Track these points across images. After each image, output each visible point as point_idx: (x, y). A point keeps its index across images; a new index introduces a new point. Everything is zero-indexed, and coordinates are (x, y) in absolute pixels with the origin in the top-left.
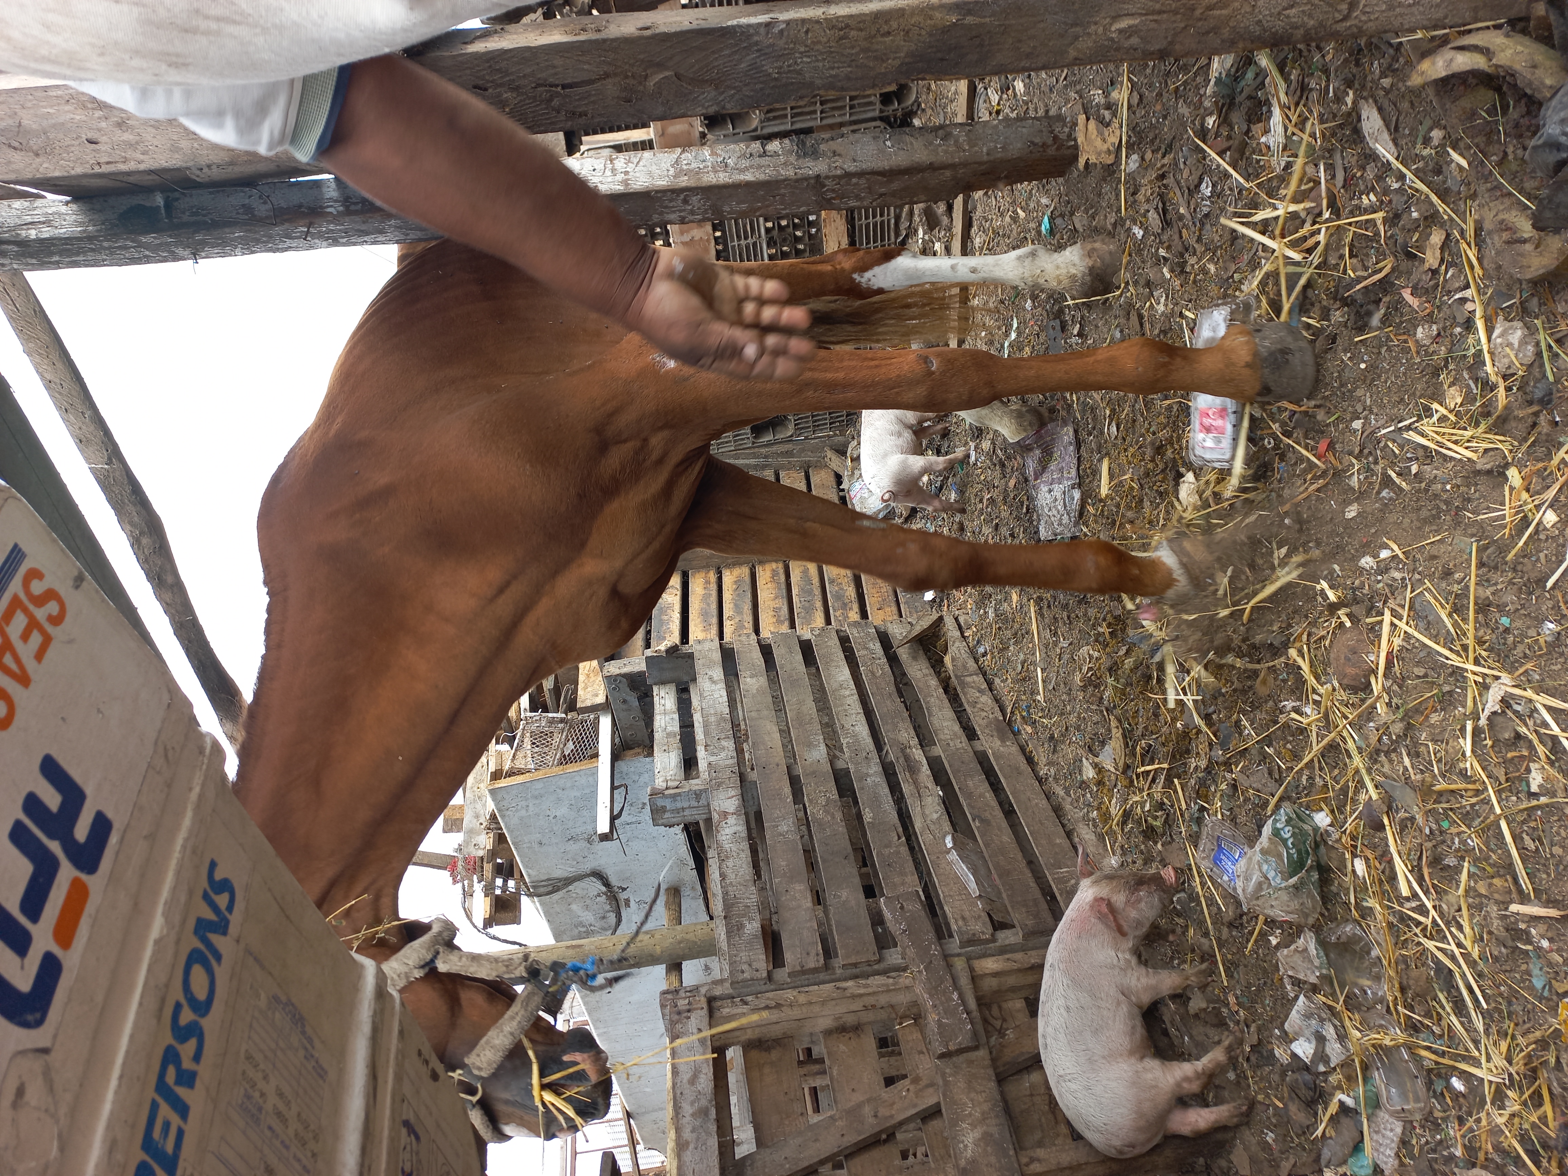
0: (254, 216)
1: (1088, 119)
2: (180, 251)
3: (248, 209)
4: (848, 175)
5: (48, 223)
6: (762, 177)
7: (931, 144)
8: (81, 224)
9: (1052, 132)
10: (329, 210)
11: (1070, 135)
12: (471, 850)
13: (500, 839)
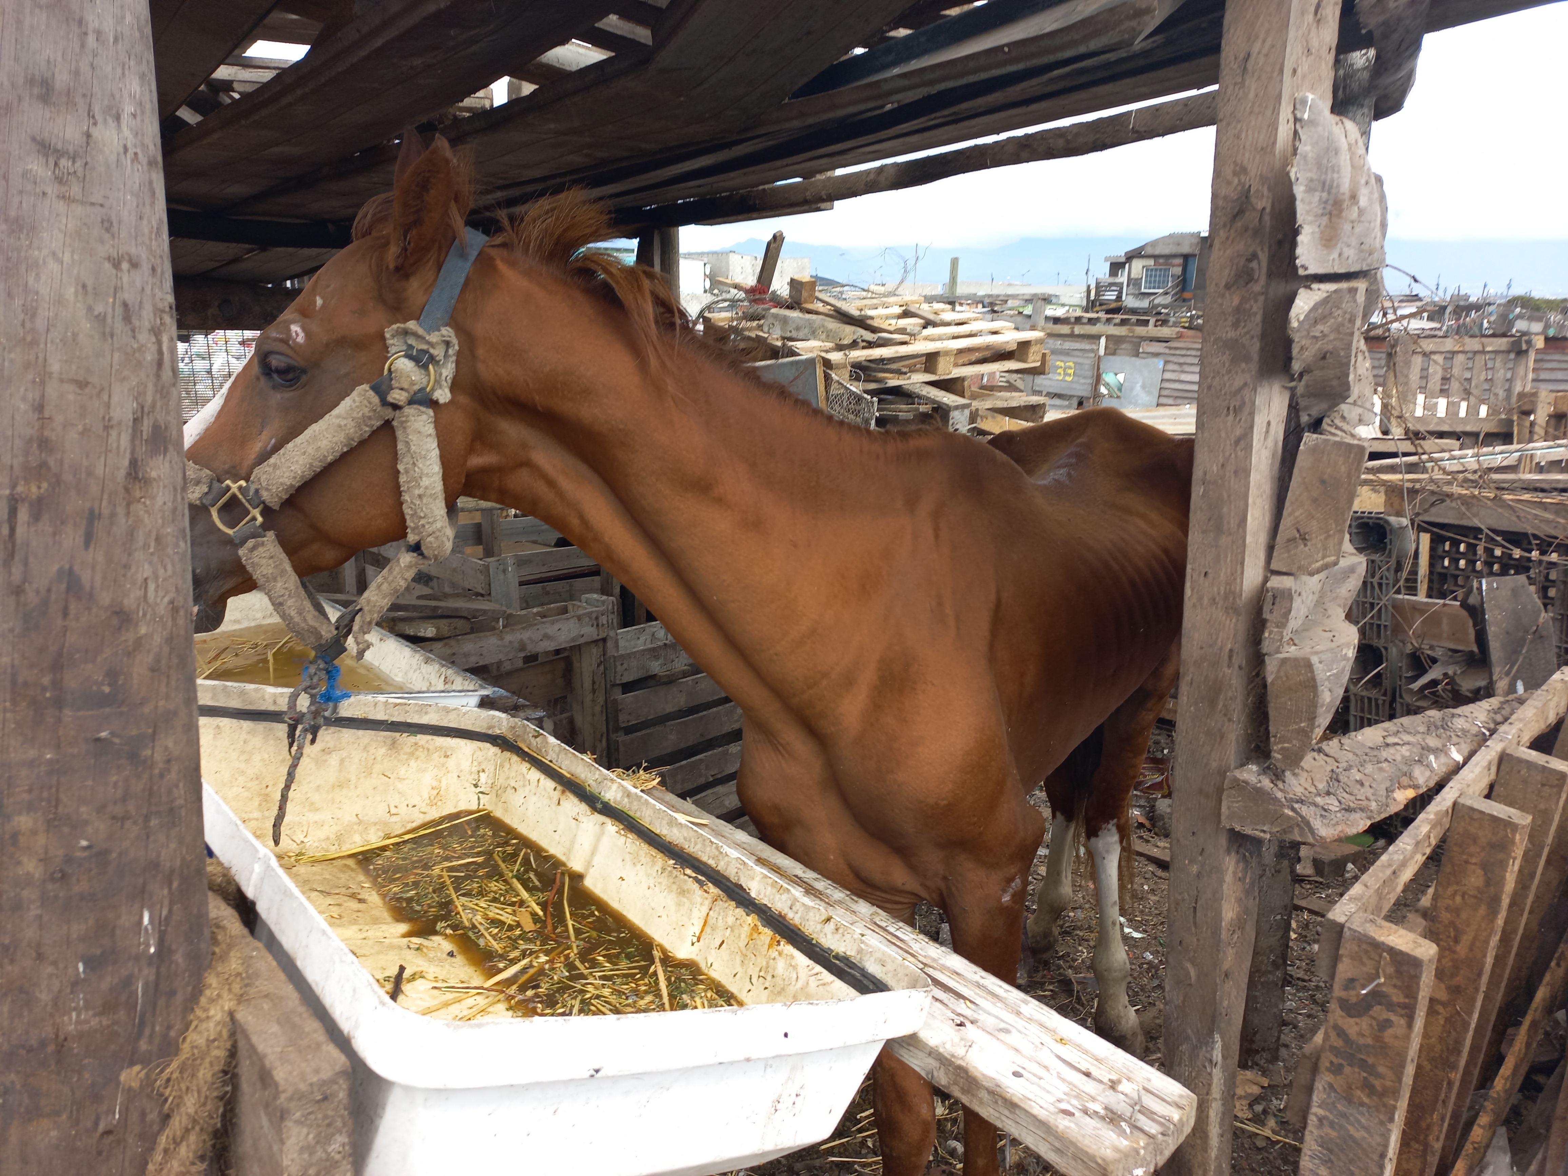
1: (1263, 1087)
7: (1272, 951)
9: (1263, 1050)
11: (1257, 1065)
12: (770, 320)
13: (775, 353)
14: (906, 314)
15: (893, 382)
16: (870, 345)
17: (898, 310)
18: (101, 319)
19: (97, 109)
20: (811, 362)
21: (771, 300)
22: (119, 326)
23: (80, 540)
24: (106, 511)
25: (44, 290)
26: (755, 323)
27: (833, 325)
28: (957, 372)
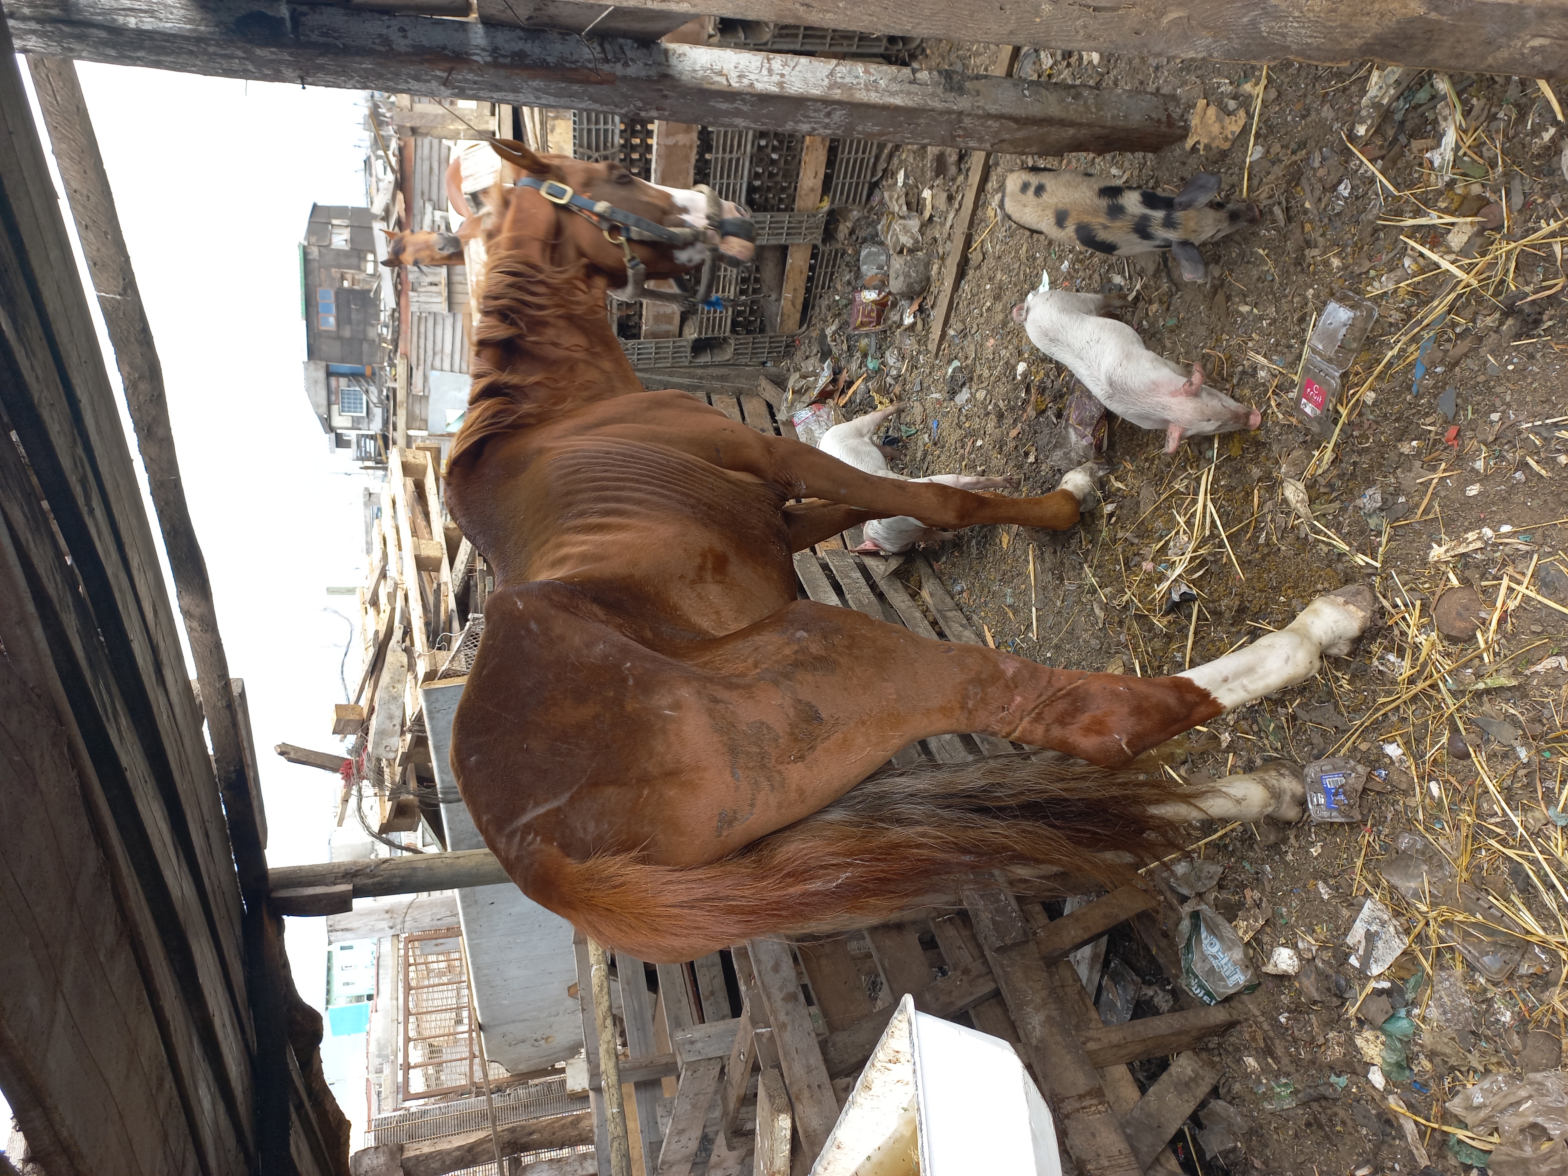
0: (392, 49)
1: (1208, 105)
2: (288, 72)
3: (386, 41)
4: (989, 116)
5: (151, 13)
6: (910, 104)
7: (1064, 100)
8: (190, 21)
9: (1166, 109)
10: (475, 58)
11: (1183, 117)
12: (381, 752)
13: (420, 742)
14: (374, 602)
15: (451, 603)
16: (407, 631)
17: (371, 611)
20: (428, 694)
21: (359, 755)
26: (387, 770)
27: (385, 677)
28: (439, 536)
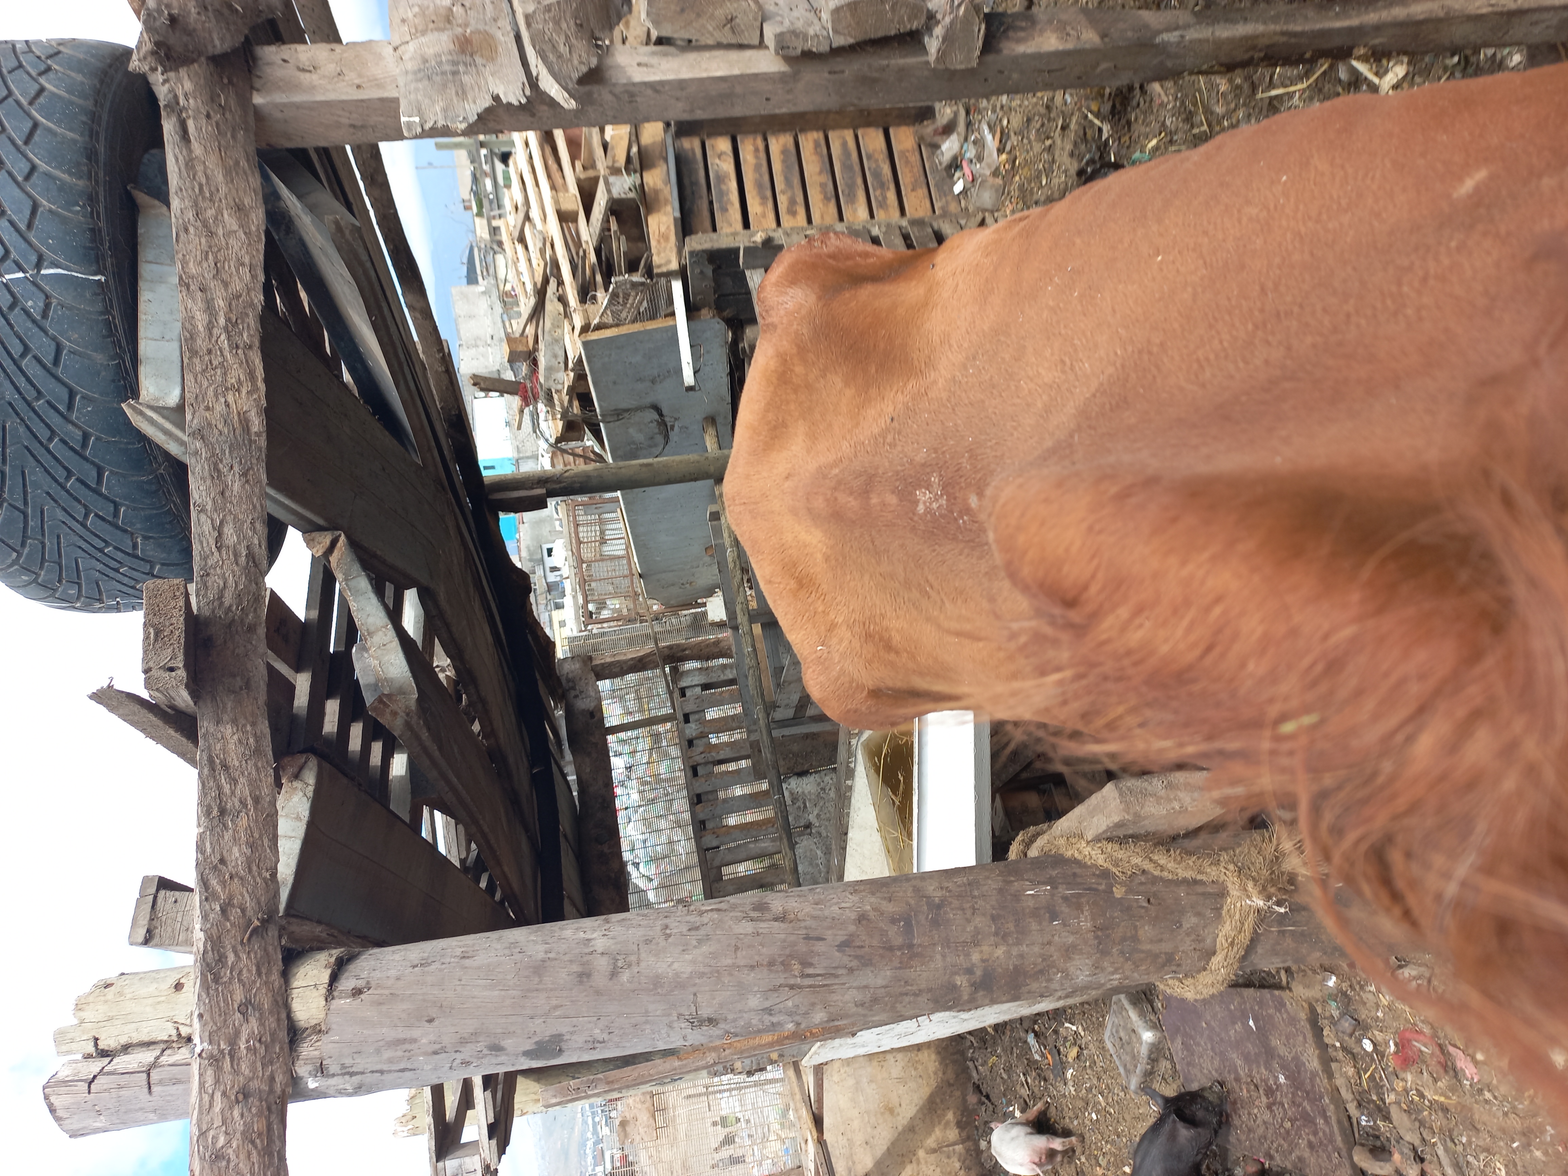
12: (551, 382)
14: (523, 242)
15: (592, 258)
16: (560, 283)
18: (700, 942)
19: (587, 951)
21: (532, 382)
22: (702, 932)
23: (821, 943)
24: (804, 932)
25: (689, 969)
26: (555, 396)
27: (546, 322)
